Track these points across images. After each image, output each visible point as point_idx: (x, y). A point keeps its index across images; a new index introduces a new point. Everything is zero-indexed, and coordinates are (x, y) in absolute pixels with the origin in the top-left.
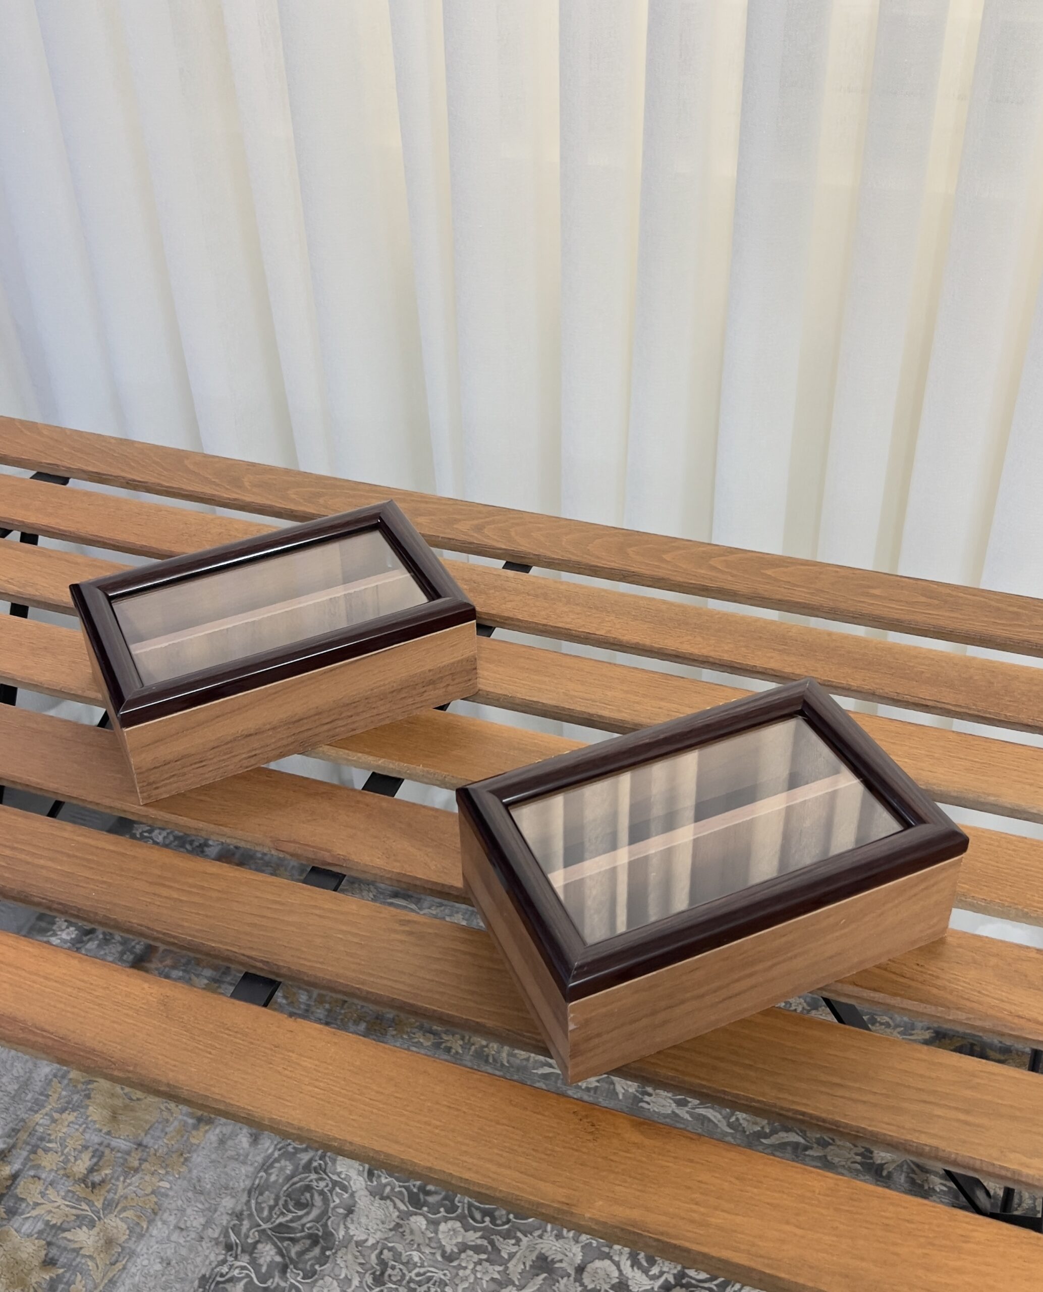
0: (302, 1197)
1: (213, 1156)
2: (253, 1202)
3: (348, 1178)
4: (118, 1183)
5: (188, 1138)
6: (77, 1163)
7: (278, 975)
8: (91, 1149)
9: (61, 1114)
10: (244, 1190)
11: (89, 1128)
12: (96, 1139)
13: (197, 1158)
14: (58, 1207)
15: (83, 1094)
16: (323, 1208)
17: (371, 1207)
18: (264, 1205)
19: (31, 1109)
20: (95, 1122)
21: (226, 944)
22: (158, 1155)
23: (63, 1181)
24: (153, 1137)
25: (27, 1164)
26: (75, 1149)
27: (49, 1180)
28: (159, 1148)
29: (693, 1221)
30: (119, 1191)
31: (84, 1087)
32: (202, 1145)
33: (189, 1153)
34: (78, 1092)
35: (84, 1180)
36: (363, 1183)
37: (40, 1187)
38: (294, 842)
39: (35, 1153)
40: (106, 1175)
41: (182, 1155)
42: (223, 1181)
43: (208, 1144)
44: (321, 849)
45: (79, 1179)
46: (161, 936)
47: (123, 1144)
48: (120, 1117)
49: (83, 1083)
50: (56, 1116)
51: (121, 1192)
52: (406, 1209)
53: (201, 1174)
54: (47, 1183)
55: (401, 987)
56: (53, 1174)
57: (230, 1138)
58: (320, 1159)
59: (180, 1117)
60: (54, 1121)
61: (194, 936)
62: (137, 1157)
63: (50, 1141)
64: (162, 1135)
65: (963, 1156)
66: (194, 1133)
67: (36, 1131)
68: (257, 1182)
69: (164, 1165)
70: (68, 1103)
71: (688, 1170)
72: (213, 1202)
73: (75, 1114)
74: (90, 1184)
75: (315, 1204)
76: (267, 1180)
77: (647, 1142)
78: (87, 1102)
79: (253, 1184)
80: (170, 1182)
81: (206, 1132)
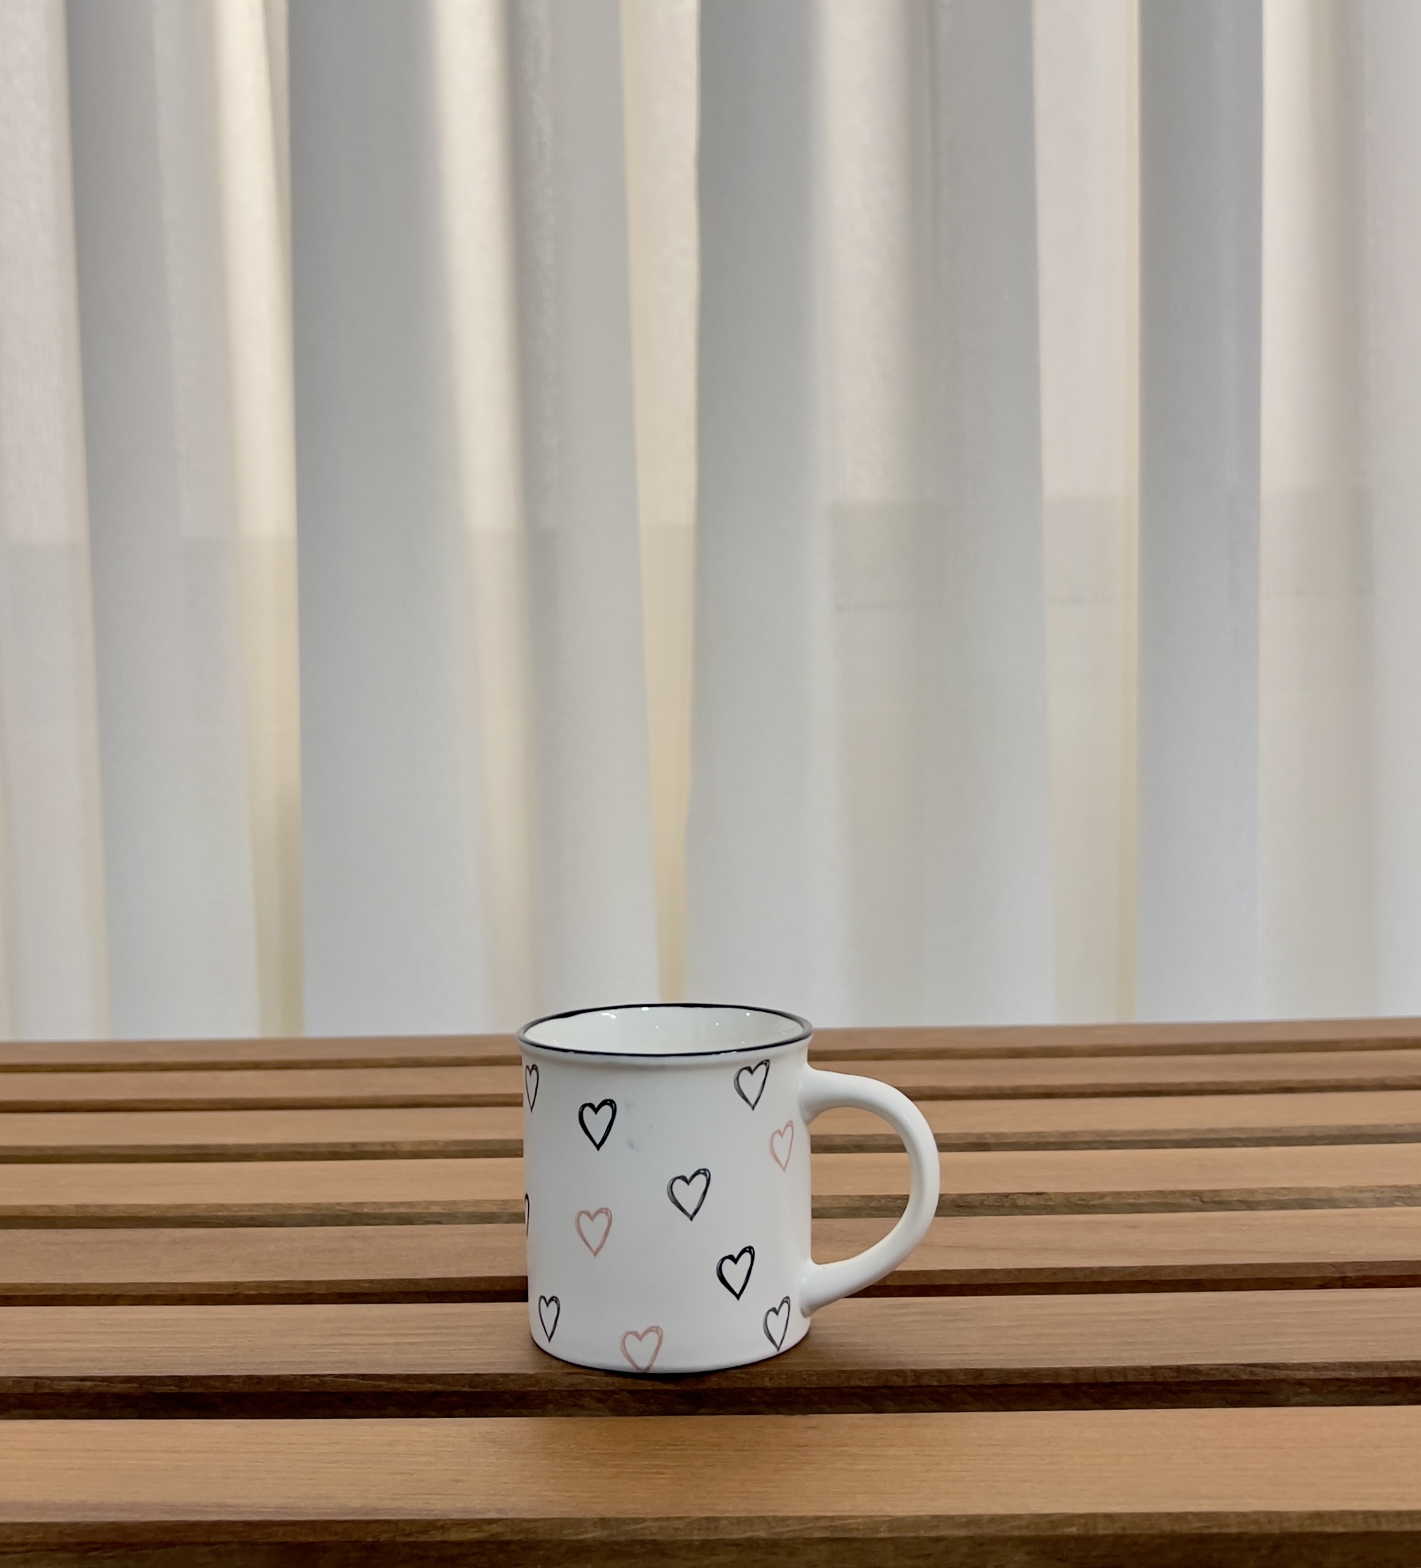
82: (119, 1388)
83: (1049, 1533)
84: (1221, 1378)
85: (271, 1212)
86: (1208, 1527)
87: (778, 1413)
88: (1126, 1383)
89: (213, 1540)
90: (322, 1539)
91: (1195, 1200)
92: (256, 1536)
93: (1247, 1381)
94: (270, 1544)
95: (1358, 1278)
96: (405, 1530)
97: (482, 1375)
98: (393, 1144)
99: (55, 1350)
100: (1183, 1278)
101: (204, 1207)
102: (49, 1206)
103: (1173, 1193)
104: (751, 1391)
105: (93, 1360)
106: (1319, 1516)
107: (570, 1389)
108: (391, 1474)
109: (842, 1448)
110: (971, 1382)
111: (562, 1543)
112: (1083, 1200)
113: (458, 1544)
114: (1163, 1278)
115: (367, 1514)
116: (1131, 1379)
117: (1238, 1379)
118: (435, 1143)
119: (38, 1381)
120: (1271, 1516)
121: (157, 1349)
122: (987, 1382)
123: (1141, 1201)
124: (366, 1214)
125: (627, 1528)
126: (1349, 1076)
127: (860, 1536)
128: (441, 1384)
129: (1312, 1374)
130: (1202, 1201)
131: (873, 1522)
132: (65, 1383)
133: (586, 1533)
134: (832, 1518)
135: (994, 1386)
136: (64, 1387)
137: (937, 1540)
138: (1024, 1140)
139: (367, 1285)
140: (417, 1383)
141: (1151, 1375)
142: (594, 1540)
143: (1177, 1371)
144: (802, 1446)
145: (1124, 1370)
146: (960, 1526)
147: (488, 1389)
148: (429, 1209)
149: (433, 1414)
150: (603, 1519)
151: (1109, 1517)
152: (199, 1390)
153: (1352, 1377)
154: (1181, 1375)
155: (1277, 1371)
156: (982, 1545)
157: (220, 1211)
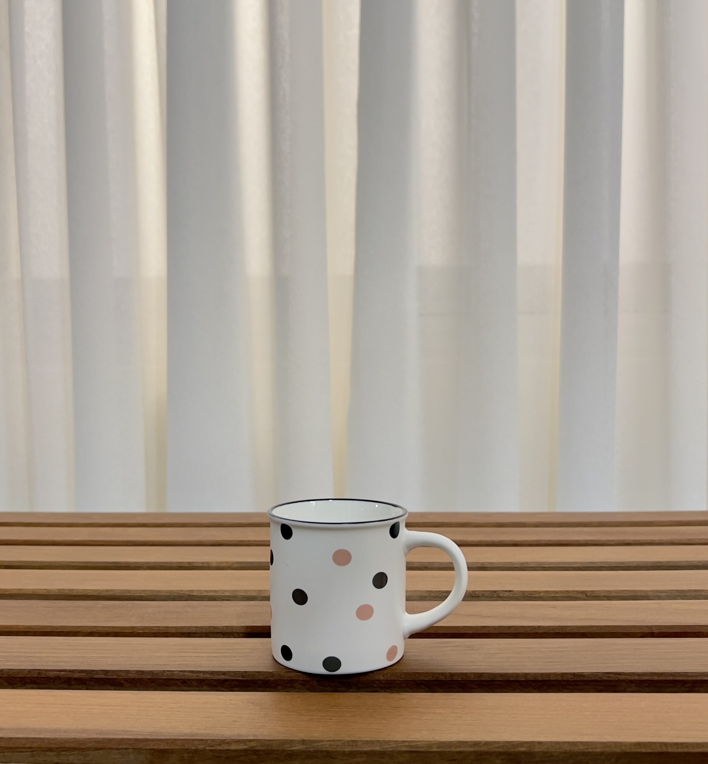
82: (76, 675)
83: (512, 750)
84: (594, 679)
85: (150, 594)
86: (587, 749)
87: (386, 692)
88: (550, 681)
89: (120, 747)
90: (172, 748)
91: (583, 595)
92: (141, 746)
93: (606, 680)
94: (147, 749)
95: (659, 633)
96: (210, 744)
97: (248, 672)
98: (208, 563)
99: (47, 657)
100: (577, 632)
101: (118, 591)
102: (46, 590)
103: (573, 591)
104: (373, 681)
105: (65, 662)
106: (639, 744)
107: (289, 679)
108: (204, 717)
109: (415, 709)
110: (477, 679)
111: (284, 751)
112: (531, 594)
113: (235, 751)
114: (568, 632)
115: (192, 736)
116: (552, 678)
117: (602, 679)
118: (227, 562)
119: (39, 671)
120: (616, 744)
121: (95, 657)
122: (484, 679)
123: (558, 595)
124: (195, 596)
125: (315, 745)
126: (656, 538)
127: (424, 750)
128: (228, 676)
129: (636, 678)
130: (586, 596)
131: (430, 744)
132: (52, 673)
133: (295, 747)
134: (411, 742)
135: (487, 681)
136: (51, 674)
137: (460, 753)
138: (503, 566)
139: (194, 629)
140: (217, 675)
141: (561, 677)
142: (299, 750)
143: (573, 675)
144: (397, 708)
145: (549, 675)
146: (471, 746)
147: (250, 678)
148: (224, 593)
149: (225, 690)
150: (303, 740)
151: (540, 743)
152: (115, 677)
153: (656, 679)
154: (576, 678)
155: (620, 676)
156: (480, 755)
157: (125, 593)
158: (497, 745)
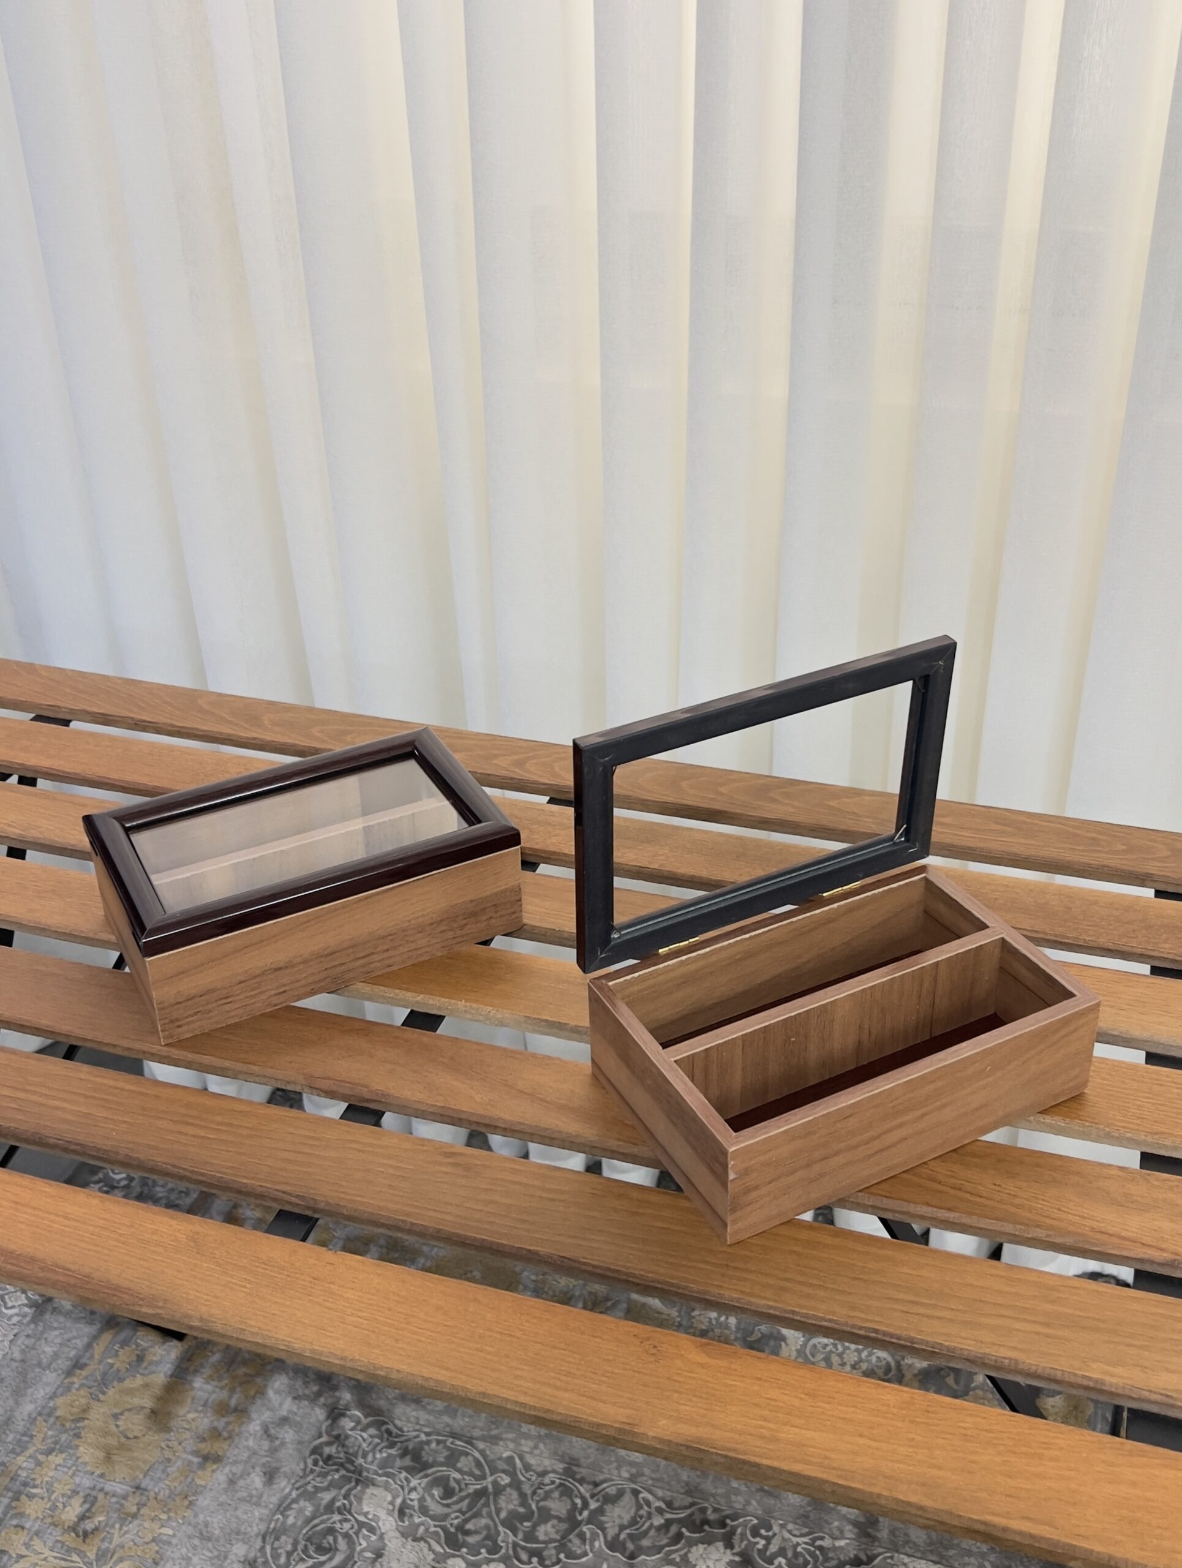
0: (325, 1541)
1: (223, 1498)
2: (268, 1548)
3: (376, 1518)
4: (112, 1531)
5: (193, 1480)
6: (67, 1509)
7: (315, 1210)
8: (81, 1494)
9: (47, 1456)
10: (257, 1536)
11: (79, 1471)
12: (87, 1482)
13: (203, 1501)
14: (45, 1559)
15: (71, 1433)
16: (348, 1552)
17: (403, 1550)
18: (279, 1551)
19: (13, 1451)
20: (86, 1464)
21: (259, 1180)
22: (159, 1498)
23: (49, 1531)
24: (152, 1479)
25: (8, 1513)
26: (63, 1495)
27: (34, 1529)
28: (159, 1491)
29: (762, 1437)
30: (115, 1539)
31: (73, 1426)
32: (209, 1487)
33: (194, 1495)
34: (66, 1431)
35: (73, 1529)
36: (394, 1524)
37: (23, 1537)
38: (329, 1078)
39: (18, 1500)
40: (99, 1522)
41: (186, 1497)
42: (234, 1525)
43: (216, 1485)
44: (358, 1084)
45: (69, 1527)
46: (188, 1174)
47: (120, 1489)
48: (114, 1458)
49: (73, 1421)
50: (41, 1458)
51: (117, 1540)
52: (442, 1551)
53: (209, 1519)
54: (32, 1533)
55: (448, 1218)
56: (39, 1523)
57: (241, 1477)
58: (345, 1498)
59: (184, 1456)
60: (39, 1464)
61: (225, 1173)
62: (135, 1502)
63: (35, 1487)
64: (163, 1476)
65: (1044, 1368)
66: (200, 1473)
67: (19, 1476)
68: (272, 1526)
69: (165, 1509)
70: (56, 1443)
71: (756, 1388)
72: (223, 1549)
73: (64, 1455)
74: (81, 1533)
75: (339, 1547)
76: (284, 1523)
77: (712, 1362)
78: (77, 1442)
79: (268, 1528)
80: (173, 1529)
81: (213, 1471)
158: (360, 1364)
